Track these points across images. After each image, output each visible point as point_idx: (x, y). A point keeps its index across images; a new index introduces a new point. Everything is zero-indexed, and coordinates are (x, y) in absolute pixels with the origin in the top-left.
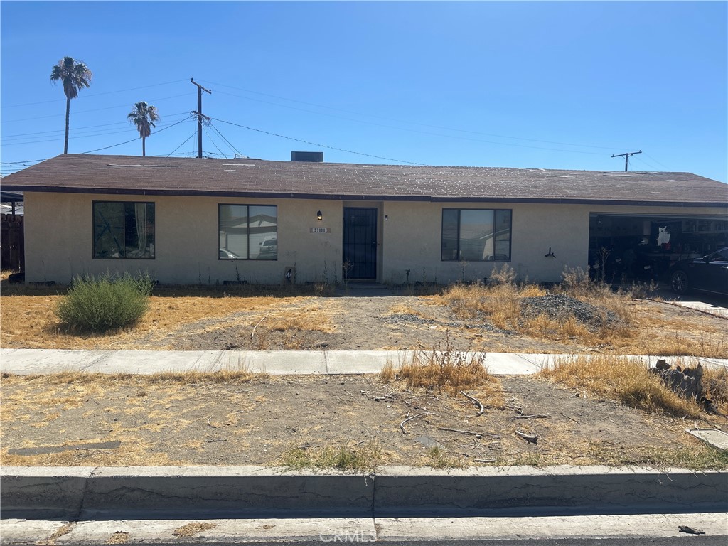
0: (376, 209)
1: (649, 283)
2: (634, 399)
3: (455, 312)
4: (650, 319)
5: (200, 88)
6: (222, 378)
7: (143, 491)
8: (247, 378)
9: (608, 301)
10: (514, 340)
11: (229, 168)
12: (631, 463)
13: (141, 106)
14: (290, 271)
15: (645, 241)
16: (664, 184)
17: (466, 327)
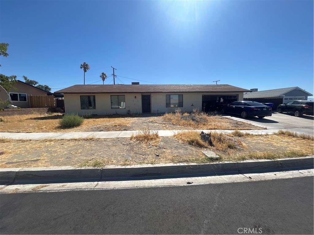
0: (150, 95)
1: (215, 111)
2: (191, 143)
3: (165, 120)
4: (212, 120)
5: (114, 68)
6: (87, 139)
7: (33, 175)
8: (94, 139)
9: (204, 116)
10: (174, 127)
11: (115, 86)
12: (181, 162)
13: (103, 73)
14: (129, 111)
15: (217, 101)
16: (221, 87)
17: (164, 124)
